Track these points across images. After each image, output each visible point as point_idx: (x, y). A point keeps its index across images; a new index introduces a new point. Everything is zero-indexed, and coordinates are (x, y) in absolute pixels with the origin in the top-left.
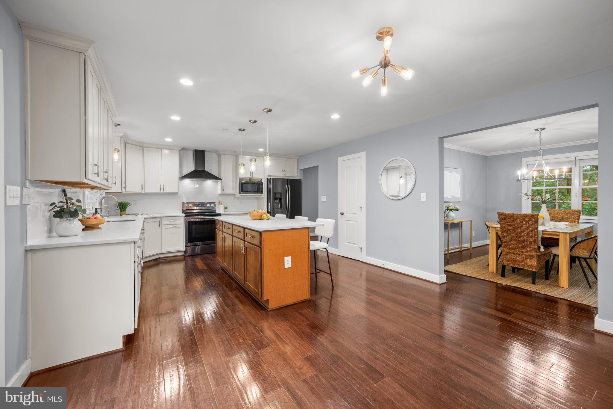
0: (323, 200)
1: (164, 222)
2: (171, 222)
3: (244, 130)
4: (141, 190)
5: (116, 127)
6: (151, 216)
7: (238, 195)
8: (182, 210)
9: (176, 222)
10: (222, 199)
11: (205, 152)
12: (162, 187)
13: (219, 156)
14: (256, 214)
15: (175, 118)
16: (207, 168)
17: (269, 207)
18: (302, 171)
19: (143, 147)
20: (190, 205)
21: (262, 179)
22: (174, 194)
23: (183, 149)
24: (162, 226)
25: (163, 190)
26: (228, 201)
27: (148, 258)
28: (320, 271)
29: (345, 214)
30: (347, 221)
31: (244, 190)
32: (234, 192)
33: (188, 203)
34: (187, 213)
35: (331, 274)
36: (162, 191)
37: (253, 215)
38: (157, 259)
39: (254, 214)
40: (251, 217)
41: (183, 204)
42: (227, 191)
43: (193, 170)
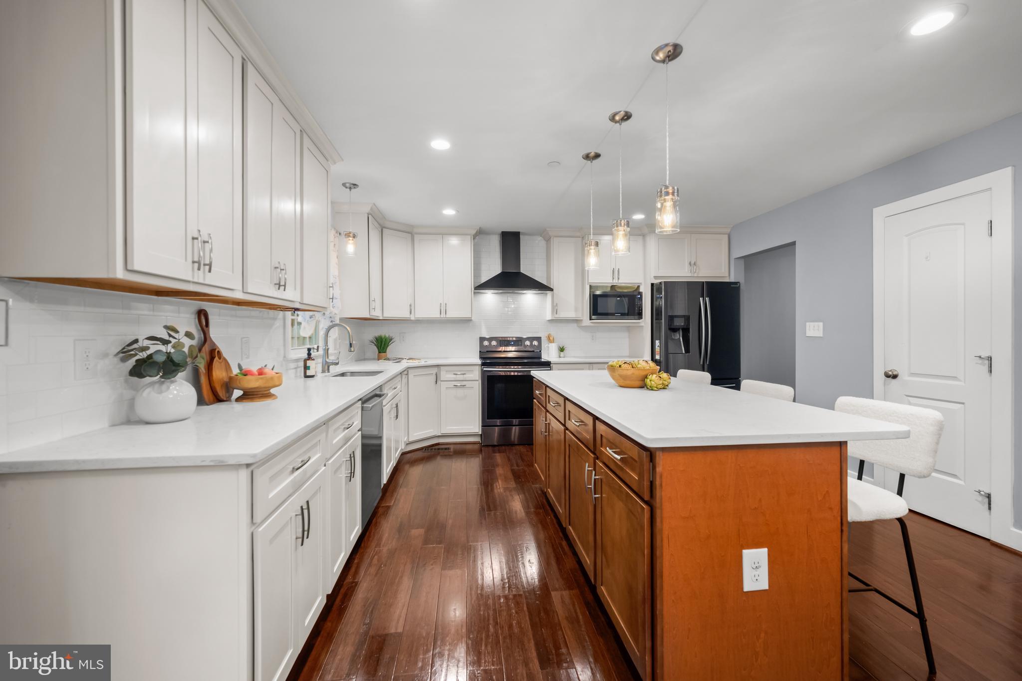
0: (810, 333)
1: (445, 375)
2: (457, 376)
3: (597, 156)
4: (409, 313)
5: (350, 190)
6: (422, 363)
7: (587, 321)
8: (480, 352)
9: (465, 376)
10: (554, 331)
11: (521, 236)
12: (443, 309)
13: (548, 240)
14: (630, 372)
15: (440, 144)
16: (526, 268)
17: (657, 349)
18: (742, 262)
19: (412, 234)
20: (494, 343)
21: (639, 287)
22: (466, 322)
23: (480, 234)
24: (442, 383)
25: (444, 313)
26: (564, 334)
27: (414, 444)
28: (864, 587)
29: (904, 376)
30: (909, 398)
31: (599, 311)
32: (579, 316)
33: (490, 340)
34: (488, 358)
35: (920, 615)
36: (443, 315)
37: (621, 376)
38: (433, 445)
39: (625, 373)
40: (614, 379)
41: (482, 339)
42: (563, 314)
43: (500, 272)
